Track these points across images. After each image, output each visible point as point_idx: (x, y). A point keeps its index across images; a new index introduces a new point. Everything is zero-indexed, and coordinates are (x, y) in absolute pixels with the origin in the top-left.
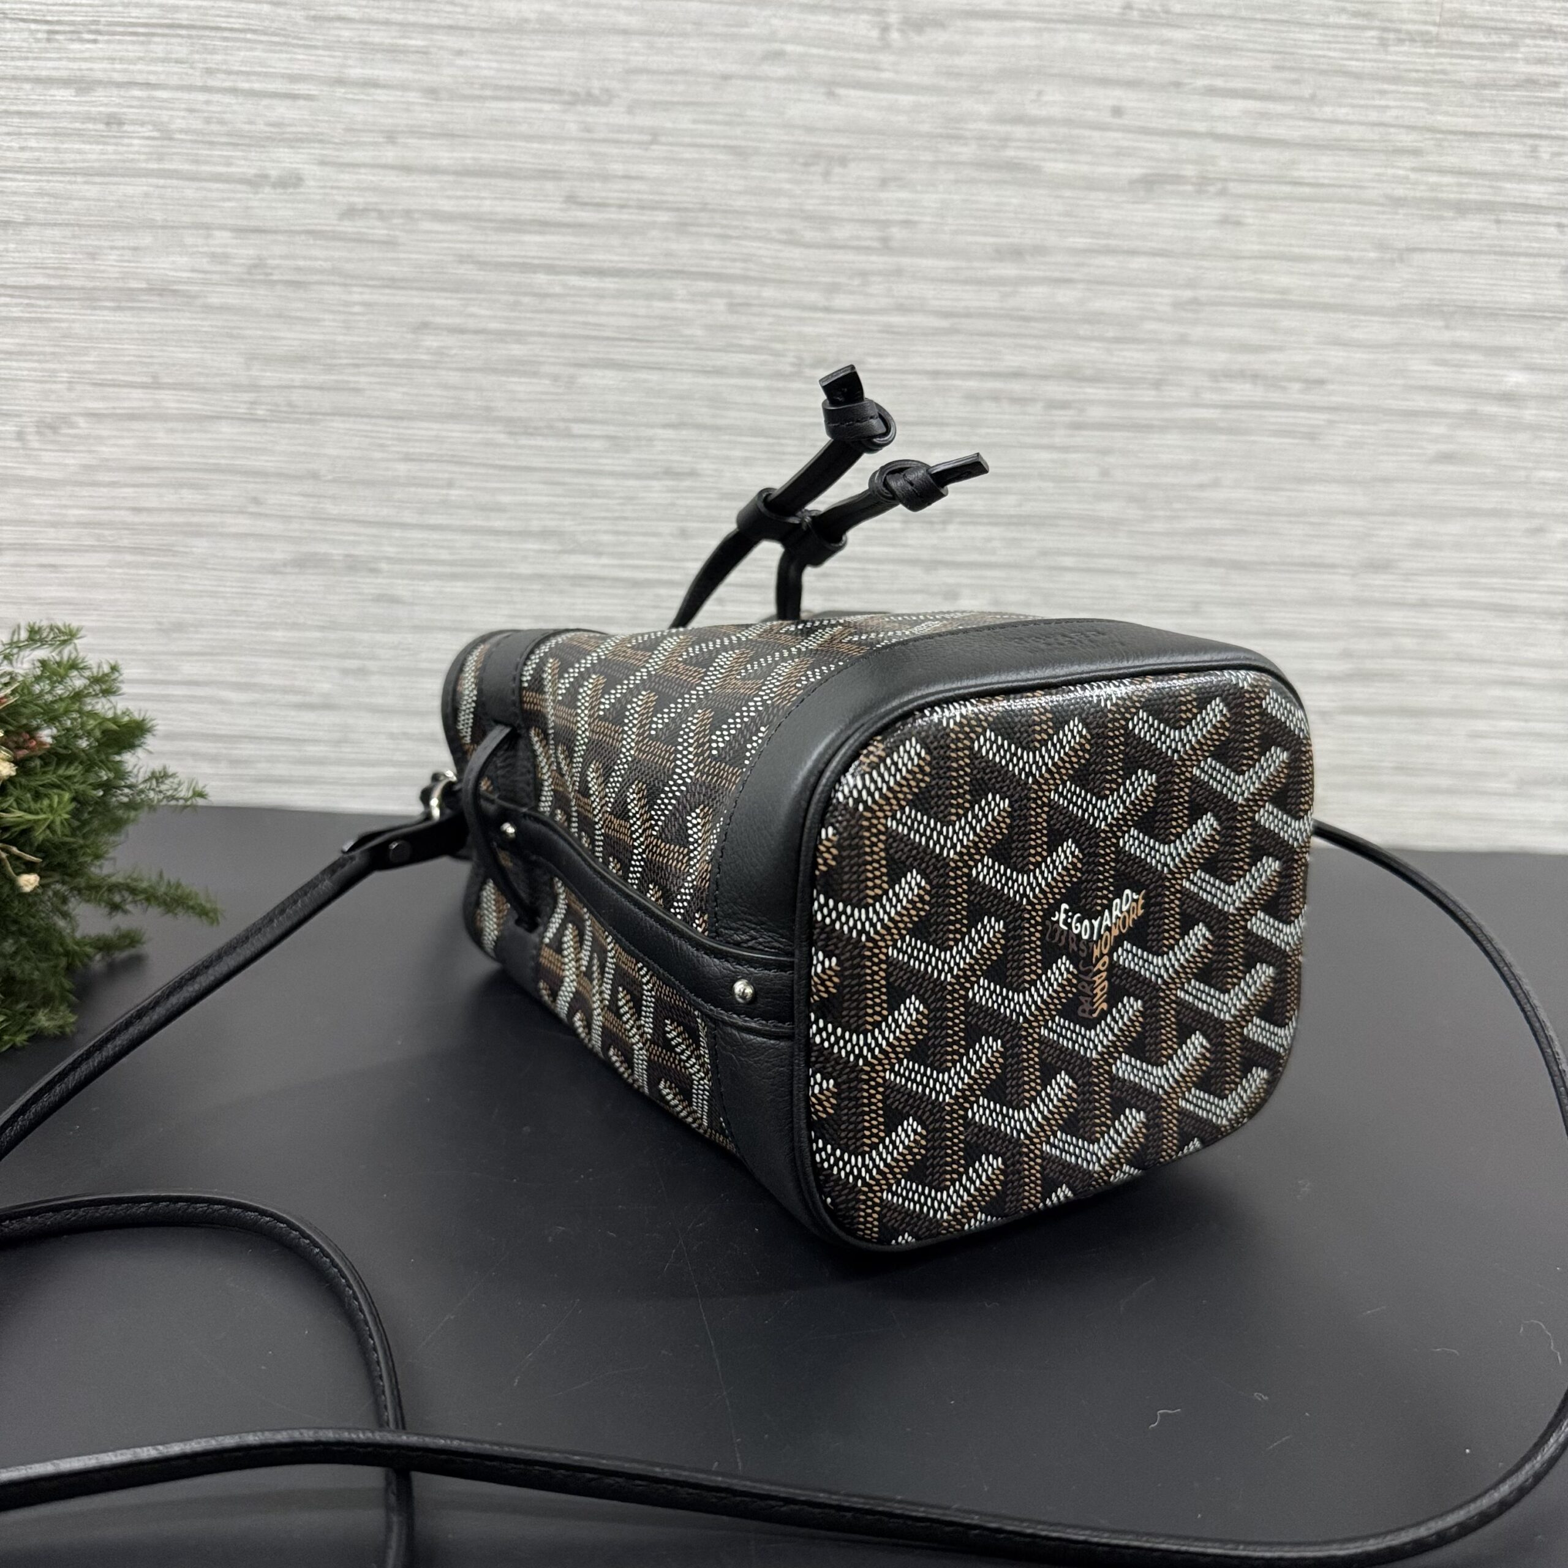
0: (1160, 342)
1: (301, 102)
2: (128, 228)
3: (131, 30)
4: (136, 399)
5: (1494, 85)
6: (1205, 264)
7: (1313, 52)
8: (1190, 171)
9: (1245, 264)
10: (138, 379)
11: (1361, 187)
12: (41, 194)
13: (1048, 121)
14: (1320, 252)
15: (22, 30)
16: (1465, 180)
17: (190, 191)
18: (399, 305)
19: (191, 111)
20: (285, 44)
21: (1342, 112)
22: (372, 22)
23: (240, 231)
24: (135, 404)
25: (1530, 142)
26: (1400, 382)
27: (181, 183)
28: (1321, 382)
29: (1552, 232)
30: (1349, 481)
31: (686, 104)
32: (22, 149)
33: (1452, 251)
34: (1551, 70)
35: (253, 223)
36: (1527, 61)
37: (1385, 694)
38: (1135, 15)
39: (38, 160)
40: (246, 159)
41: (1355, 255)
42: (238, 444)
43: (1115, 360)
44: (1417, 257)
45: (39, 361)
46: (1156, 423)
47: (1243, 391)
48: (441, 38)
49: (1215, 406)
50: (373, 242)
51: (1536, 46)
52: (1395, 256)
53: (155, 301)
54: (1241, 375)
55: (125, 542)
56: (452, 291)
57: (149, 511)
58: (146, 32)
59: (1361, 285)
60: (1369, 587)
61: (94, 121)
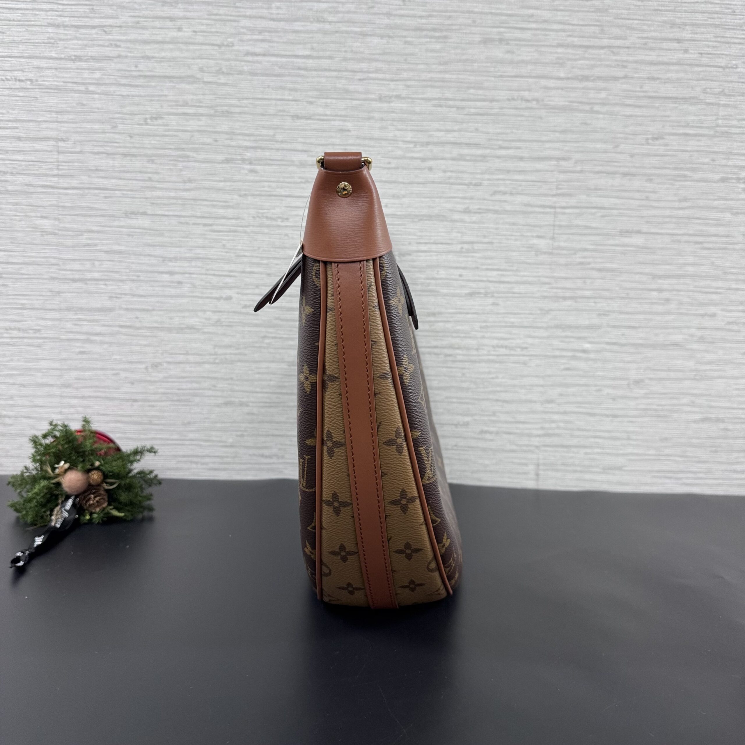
0: (477, 338)
1: (232, 278)
2: (182, 311)
5: (570, 265)
6: (488, 316)
8: (483, 291)
9: (500, 316)
10: (182, 352)
11: (533, 294)
12: (158, 302)
13: (441, 279)
14: (523, 312)
16: (565, 291)
17: (200, 301)
18: (258, 331)
19: (201, 280)
20: (229, 263)
21: (526, 274)
22: (252, 256)
23: (214, 312)
24: (181, 359)
25: (583, 280)
26: (551, 347)
27: (197, 299)
28: (526, 348)
29: (593, 304)
30: (537, 376)
32: (154, 290)
33: (563, 310)
34: (587, 260)
35: (218, 310)
36: (580, 258)
37: (556, 440)
38: (464, 250)
39: (158, 293)
40: (216, 293)
41: (533, 312)
42: (210, 370)
43: (464, 343)
44: (552, 312)
45: (154, 348)
46: (477, 360)
47: (503, 351)
48: (272, 260)
49: (495, 355)
51: (582, 254)
52: (545, 312)
53: (189, 331)
54: (502, 347)
55: (175, 399)
56: (273, 327)
57: (182, 389)
58: (190, 260)
59: (536, 320)
60: (547, 408)
61: (174, 283)
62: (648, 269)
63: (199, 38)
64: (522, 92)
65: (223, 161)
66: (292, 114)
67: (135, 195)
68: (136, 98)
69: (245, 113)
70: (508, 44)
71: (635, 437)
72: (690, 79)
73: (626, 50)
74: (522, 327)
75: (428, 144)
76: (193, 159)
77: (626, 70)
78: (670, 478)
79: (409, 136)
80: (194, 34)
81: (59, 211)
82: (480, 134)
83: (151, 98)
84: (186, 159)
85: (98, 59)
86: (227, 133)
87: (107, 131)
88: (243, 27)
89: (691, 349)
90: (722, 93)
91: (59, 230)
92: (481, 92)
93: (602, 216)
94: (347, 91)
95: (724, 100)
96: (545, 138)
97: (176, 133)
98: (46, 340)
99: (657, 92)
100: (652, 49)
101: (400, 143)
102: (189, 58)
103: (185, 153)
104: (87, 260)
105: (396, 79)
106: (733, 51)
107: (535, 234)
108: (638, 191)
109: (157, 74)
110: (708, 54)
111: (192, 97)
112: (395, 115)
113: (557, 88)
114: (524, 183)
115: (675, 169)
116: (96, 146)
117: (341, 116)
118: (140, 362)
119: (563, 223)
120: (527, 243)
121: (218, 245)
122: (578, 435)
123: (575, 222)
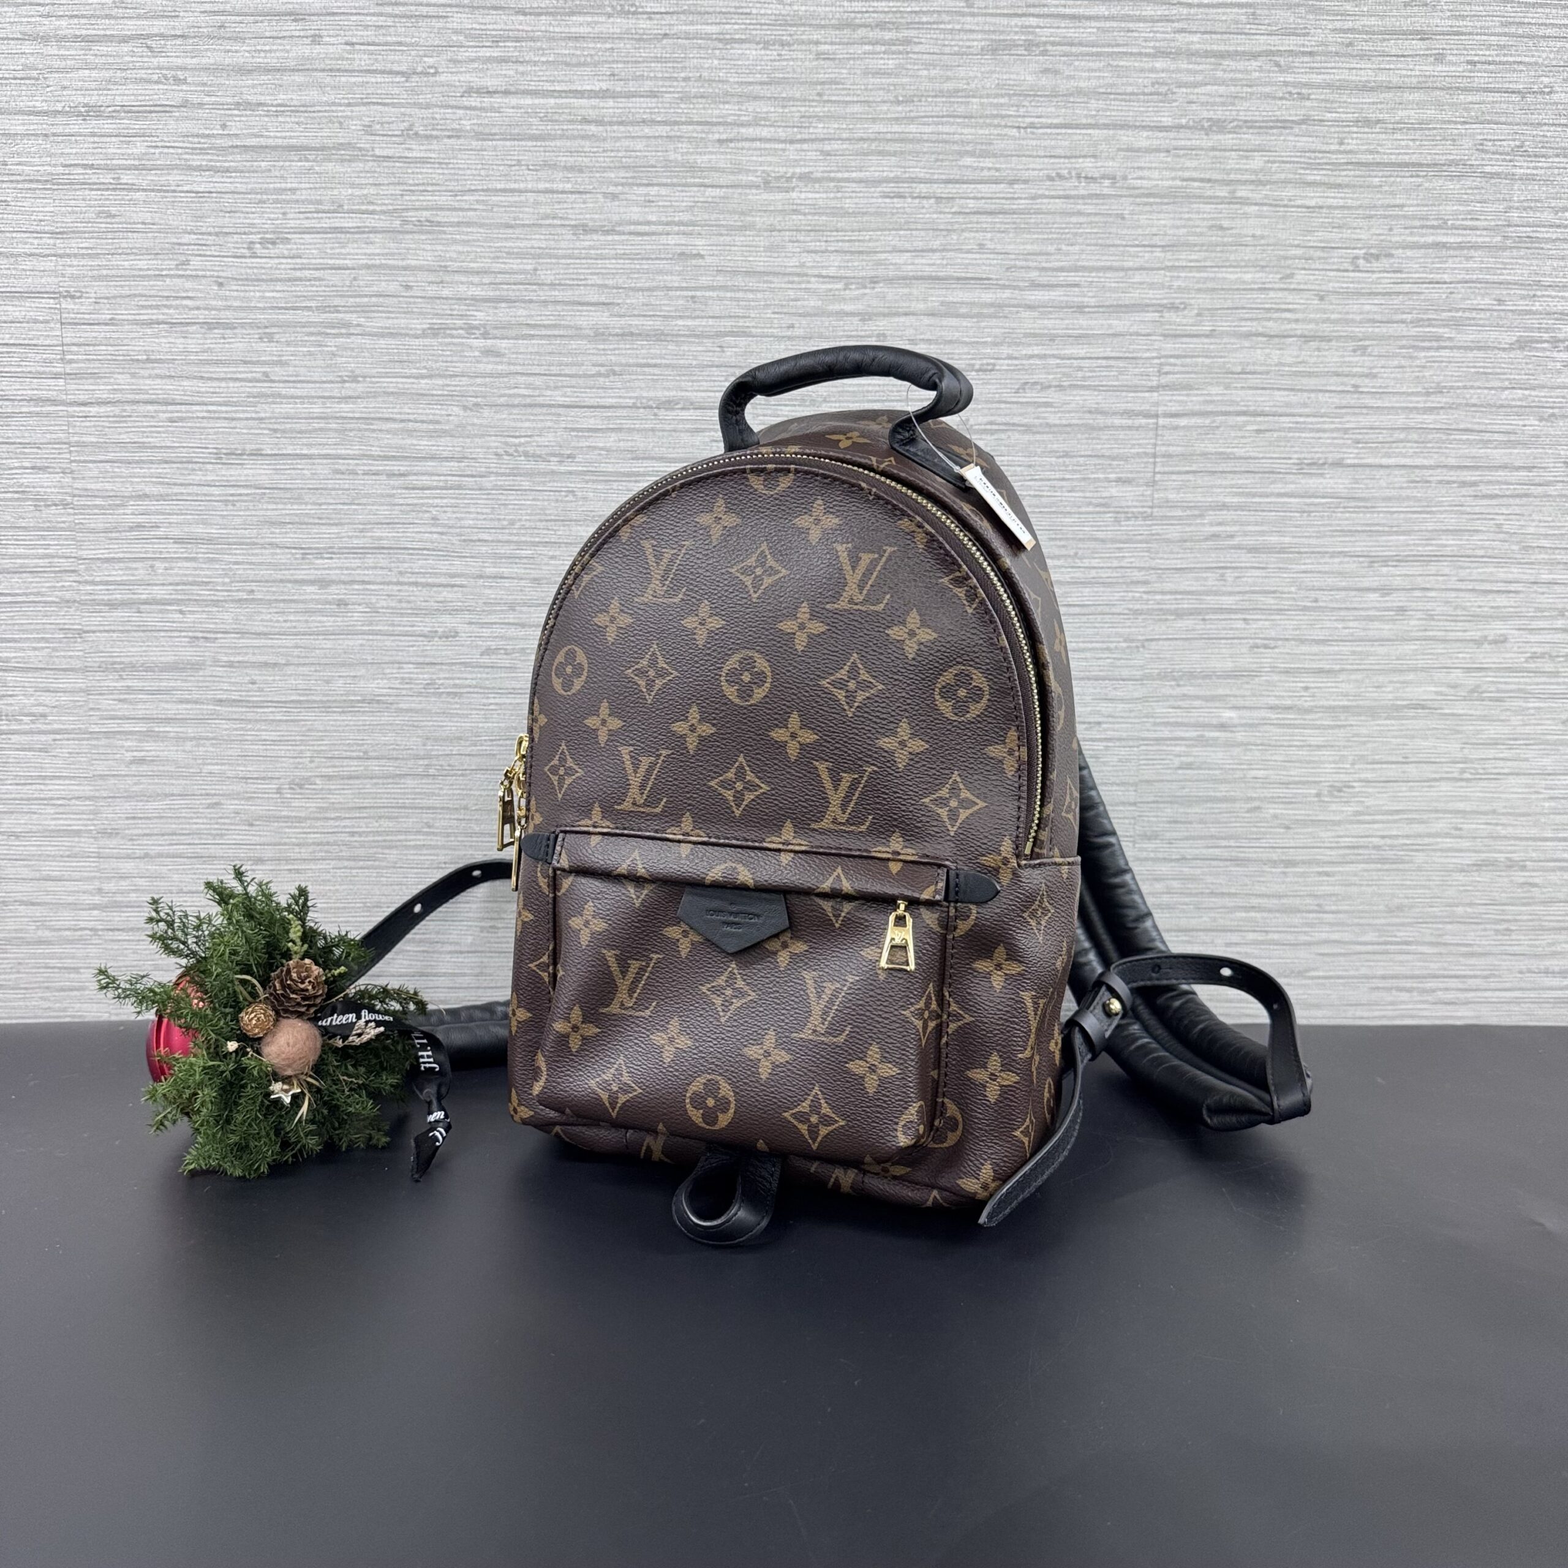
1: (456, 589)
2: (350, 665)
3: (352, 551)
4: (353, 766)
5: (1192, 541)
10: (354, 754)
12: (297, 647)
14: (1090, 645)
15: (287, 554)
17: (389, 642)
19: (390, 596)
20: (447, 556)
21: (1095, 563)
22: (498, 541)
23: (418, 664)
24: (353, 769)
25: (1221, 571)
26: (1151, 720)
27: (383, 638)
28: (1099, 723)
29: (1240, 625)
30: (1123, 784)
32: (285, 621)
34: (1228, 528)
35: (427, 659)
36: (1211, 524)
39: (294, 628)
40: (422, 622)
41: (1112, 645)
42: (417, 790)
44: (1153, 645)
45: (293, 745)
50: (503, 668)
51: (1216, 515)
52: (1139, 644)
53: (366, 707)
55: (344, 854)
57: (360, 834)
58: (362, 552)
59: (1119, 663)
60: (1145, 849)
61: (330, 603)
62: (1361, 545)
63: (362, 60)
64: (1081, 160)
65: (424, 330)
66: (573, 223)
67: (236, 412)
68: (227, 196)
69: (468, 224)
70: (1044, 53)
71: (1334, 908)
72: (1450, 122)
73: (1306, 59)
74: (1089, 679)
75: (874, 281)
76: (358, 330)
77: (1308, 103)
78: (1409, 990)
79: (833, 265)
80: (348, 47)
81: (70, 452)
82: (992, 256)
83: (259, 196)
84: (343, 331)
85: (138, 112)
86: (430, 270)
87: (164, 273)
88: (456, 32)
89: (1453, 715)
90: (1520, 151)
91: (74, 496)
92: (988, 163)
93: (1258, 431)
94: (692, 168)
95: (1522, 168)
96: (1131, 264)
97: (317, 274)
98: (58, 737)
99: (1377, 152)
100: (1361, 57)
101: (813, 279)
102: (340, 105)
103: (341, 316)
104: (135, 560)
105: (799, 137)
106: (1544, 55)
107: (1113, 476)
108: (1338, 375)
109: (270, 142)
110: (1489, 63)
111: (350, 191)
112: (800, 217)
113: (1158, 150)
114: (1086, 363)
115: (1417, 323)
116: (143, 307)
117: (680, 223)
118: (264, 778)
119: (1175, 448)
120: (1095, 495)
121: (421, 519)
122: (1212, 905)
123: (1200, 447)
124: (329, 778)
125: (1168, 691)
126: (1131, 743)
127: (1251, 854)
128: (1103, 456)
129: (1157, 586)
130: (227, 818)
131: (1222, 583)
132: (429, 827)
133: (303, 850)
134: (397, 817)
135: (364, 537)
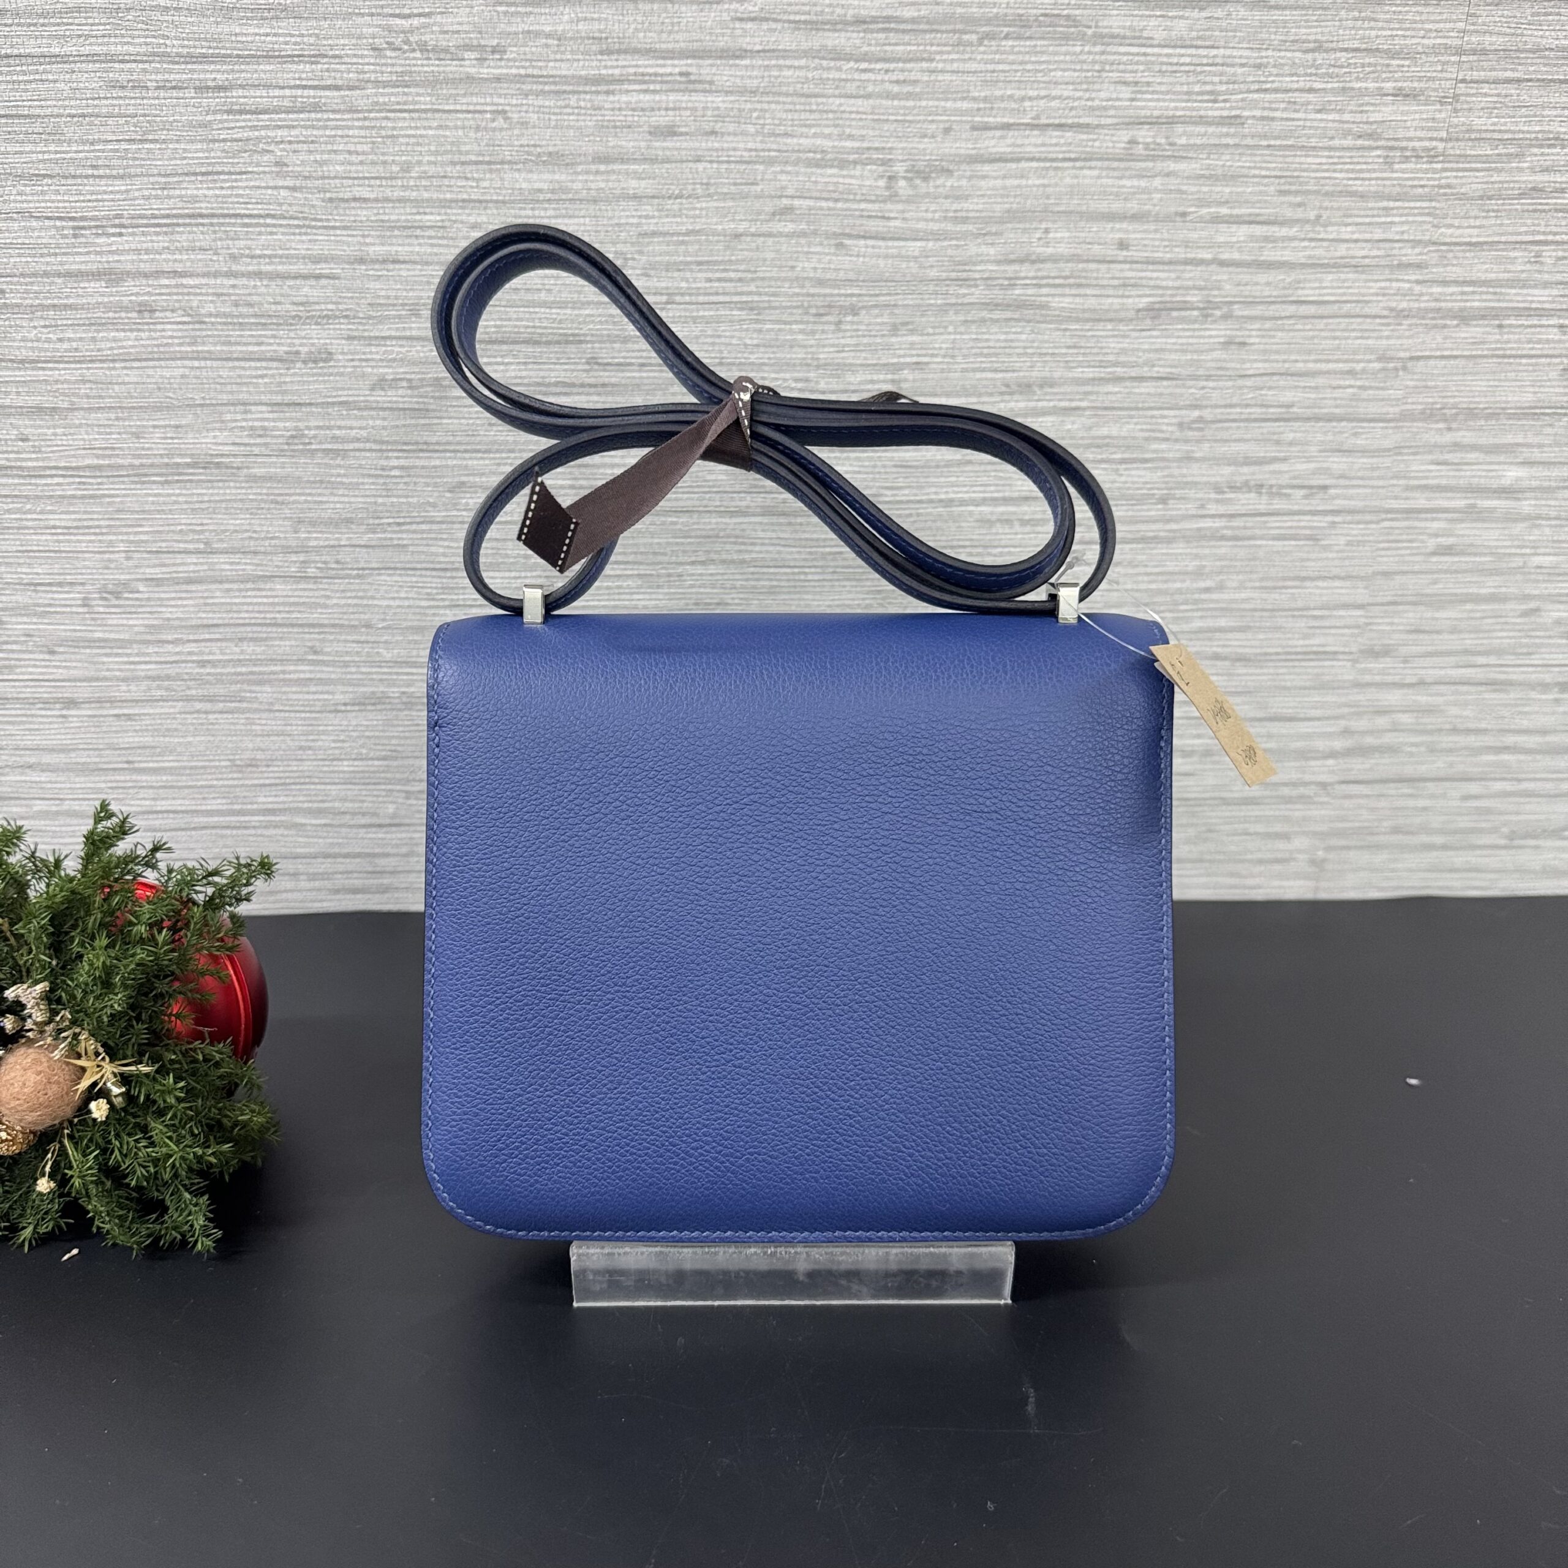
0: (1164, 459)
1: (324, 282)
2: (170, 408)
3: (153, 221)
4: (192, 565)
5: (1500, 197)
6: (1211, 384)
7: (1318, 175)
8: (1194, 298)
9: (1249, 382)
10: (191, 546)
11: (1367, 302)
12: (84, 382)
13: (1054, 259)
14: (1323, 366)
15: (48, 228)
16: (1471, 289)
17: (225, 371)
18: (435, 467)
19: (219, 295)
20: (304, 226)
21: (1346, 232)
22: (387, 200)
23: (274, 405)
24: (192, 568)
26: (1402, 482)
27: (215, 364)
28: (1325, 488)
29: (1554, 334)
30: (1351, 577)
31: (700, 263)
32: (60, 340)
33: (1456, 357)
34: (1558, 178)
35: (288, 398)
36: (1532, 170)
38: (1139, 150)
39: (76, 350)
40: (274, 337)
41: (1359, 367)
42: (292, 600)
43: (1123, 479)
44: (1420, 366)
45: (95, 534)
46: (1162, 534)
47: (1247, 501)
49: (1221, 516)
50: (404, 409)
51: (1542, 154)
52: (1399, 365)
53: (200, 475)
54: (1246, 487)
55: (194, 692)
56: (485, 452)
57: (214, 664)
58: (168, 223)
59: (1365, 394)
60: (1369, 671)
61: (127, 309)
74: (1317, 419)
107: (1389, 85)
118: (60, 584)
119: (1494, 39)
120: (1358, 118)
121: (258, 165)
122: (1450, 745)
123: (1535, 37)
124: (157, 582)
125: (1433, 438)
126: (1368, 517)
127: (1515, 675)
128: (1377, 50)
129: (1438, 272)
130: (15, 642)
131: (1537, 267)
132: (316, 653)
133: (133, 688)
134: (266, 639)
135: (169, 197)
